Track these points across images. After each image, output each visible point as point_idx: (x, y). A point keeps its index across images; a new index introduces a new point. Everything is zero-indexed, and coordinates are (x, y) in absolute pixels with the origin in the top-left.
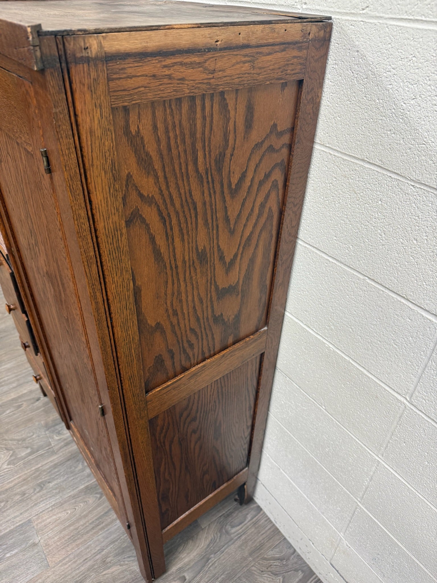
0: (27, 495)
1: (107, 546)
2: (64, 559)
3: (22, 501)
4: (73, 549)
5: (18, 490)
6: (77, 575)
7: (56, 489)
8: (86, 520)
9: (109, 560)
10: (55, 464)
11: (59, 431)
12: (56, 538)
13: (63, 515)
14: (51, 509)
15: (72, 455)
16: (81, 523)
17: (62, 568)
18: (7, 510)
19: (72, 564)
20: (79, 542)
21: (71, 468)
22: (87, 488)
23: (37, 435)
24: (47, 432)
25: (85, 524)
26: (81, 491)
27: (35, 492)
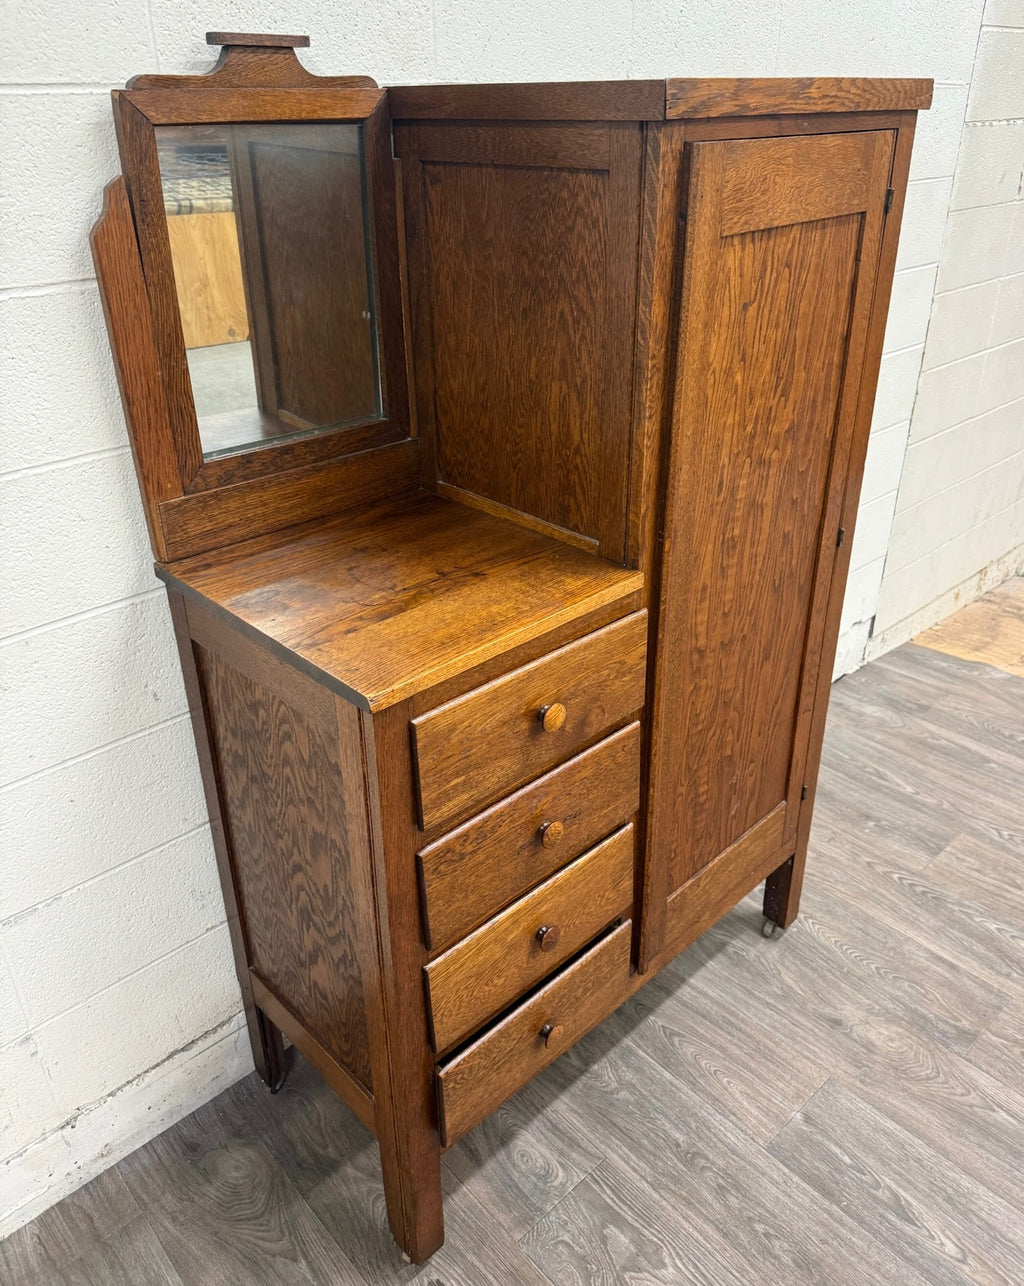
0: (721, 1181)
1: (760, 999)
2: (808, 1058)
3: (738, 1187)
4: (786, 1050)
5: (716, 1206)
6: (821, 1031)
7: (686, 1124)
8: (729, 1045)
9: (779, 992)
10: (631, 1149)
11: (539, 1177)
12: (781, 1085)
13: (736, 1088)
14: (732, 1117)
15: (599, 1123)
16: (737, 1052)
17: (822, 1056)
18: (768, 1211)
19: (810, 1043)
20: (771, 1045)
21: (633, 1113)
22: (666, 1066)
23: (561, 1233)
24: (549, 1208)
25: (735, 1044)
26: (677, 1074)
27: (709, 1165)
